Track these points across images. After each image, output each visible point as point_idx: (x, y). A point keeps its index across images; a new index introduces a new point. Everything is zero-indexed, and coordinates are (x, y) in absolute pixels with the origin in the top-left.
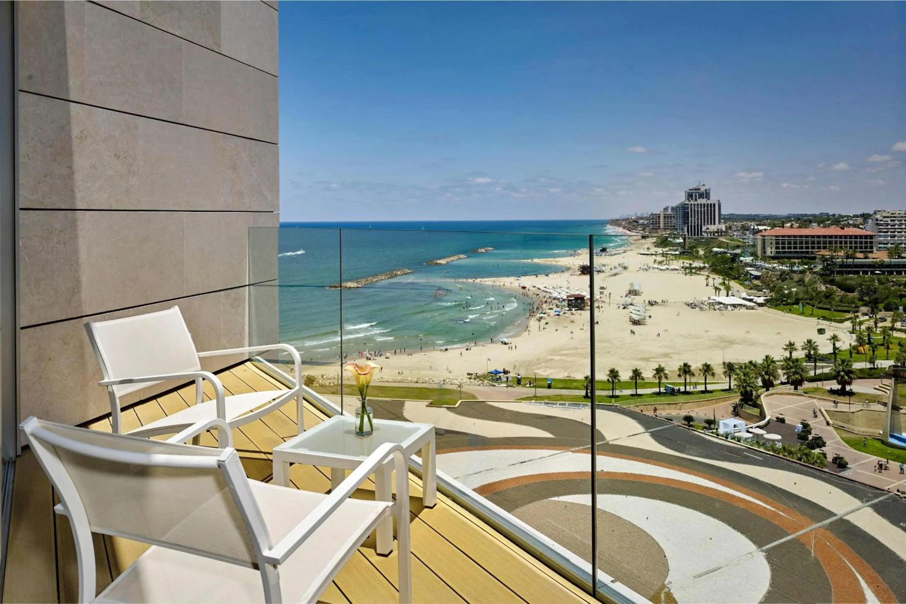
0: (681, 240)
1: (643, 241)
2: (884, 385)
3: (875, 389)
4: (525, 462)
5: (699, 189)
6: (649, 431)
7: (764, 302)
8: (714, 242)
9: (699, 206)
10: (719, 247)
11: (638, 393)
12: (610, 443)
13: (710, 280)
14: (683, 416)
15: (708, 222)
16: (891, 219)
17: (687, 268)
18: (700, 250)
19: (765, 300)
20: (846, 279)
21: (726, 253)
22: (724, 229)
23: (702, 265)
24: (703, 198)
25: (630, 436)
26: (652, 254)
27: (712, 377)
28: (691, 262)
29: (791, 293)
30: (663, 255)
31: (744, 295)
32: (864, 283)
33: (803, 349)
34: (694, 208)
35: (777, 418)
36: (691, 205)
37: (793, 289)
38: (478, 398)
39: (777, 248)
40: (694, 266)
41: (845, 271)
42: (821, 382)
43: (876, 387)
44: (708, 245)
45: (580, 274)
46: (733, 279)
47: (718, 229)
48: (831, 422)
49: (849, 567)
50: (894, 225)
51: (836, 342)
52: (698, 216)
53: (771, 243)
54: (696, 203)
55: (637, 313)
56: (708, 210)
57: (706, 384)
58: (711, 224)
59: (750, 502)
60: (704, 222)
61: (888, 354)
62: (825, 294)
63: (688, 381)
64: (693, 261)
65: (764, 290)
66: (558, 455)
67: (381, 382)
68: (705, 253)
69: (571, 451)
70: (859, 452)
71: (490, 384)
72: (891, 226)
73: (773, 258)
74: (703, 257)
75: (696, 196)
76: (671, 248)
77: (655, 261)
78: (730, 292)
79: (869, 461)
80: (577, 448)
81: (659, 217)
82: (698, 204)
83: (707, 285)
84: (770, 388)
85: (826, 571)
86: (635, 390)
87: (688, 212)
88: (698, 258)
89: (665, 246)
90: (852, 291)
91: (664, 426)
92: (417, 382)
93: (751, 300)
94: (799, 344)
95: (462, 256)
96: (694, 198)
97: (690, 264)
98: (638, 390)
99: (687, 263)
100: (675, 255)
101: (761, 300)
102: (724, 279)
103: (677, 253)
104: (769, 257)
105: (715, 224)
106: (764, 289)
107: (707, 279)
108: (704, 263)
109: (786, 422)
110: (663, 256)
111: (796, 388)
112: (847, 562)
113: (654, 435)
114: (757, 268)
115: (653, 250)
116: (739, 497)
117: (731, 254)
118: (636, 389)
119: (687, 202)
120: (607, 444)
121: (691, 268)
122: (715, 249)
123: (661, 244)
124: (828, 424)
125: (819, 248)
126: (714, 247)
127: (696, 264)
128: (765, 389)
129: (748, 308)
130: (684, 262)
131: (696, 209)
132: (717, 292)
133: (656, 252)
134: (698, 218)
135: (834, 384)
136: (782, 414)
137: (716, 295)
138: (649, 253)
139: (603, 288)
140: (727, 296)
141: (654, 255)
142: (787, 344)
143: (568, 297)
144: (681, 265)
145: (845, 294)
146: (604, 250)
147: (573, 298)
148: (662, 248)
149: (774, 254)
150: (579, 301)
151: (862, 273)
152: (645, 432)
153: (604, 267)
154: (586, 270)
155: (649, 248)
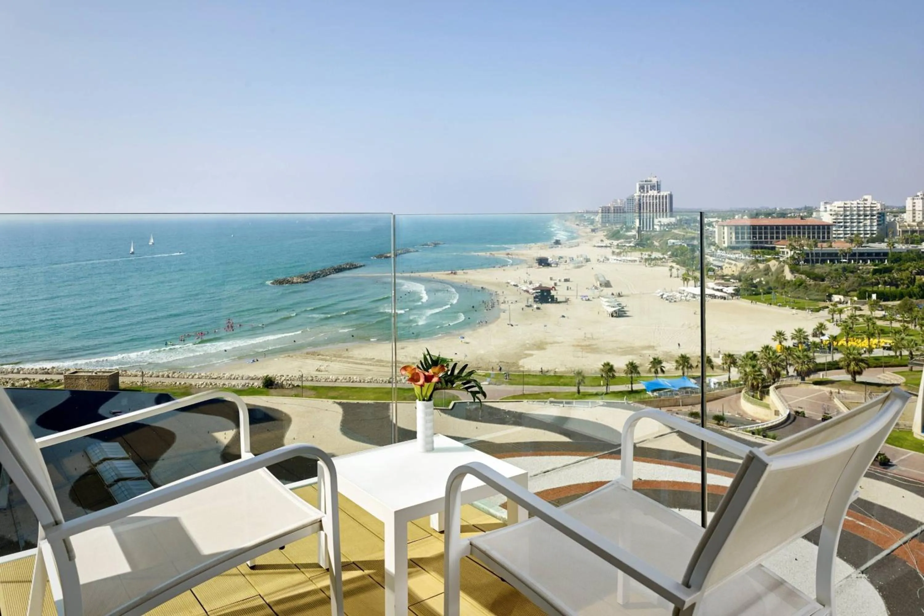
0: (634, 233)
1: (593, 234)
4: (548, 471)
5: (650, 181)
7: (733, 292)
8: (668, 234)
9: (651, 198)
10: (674, 239)
11: (634, 389)
13: (674, 271)
15: (660, 215)
17: (646, 259)
18: (654, 241)
19: (734, 290)
20: (814, 268)
21: (684, 244)
22: (676, 222)
23: (662, 256)
24: (655, 190)
25: (657, 437)
26: (606, 247)
28: (649, 253)
29: (761, 282)
30: (618, 246)
33: (793, 338)
34: (646, 200)
35: (797, 412)
36: (643, 196)
38: (461, 397)
39: (737, 238)
40: (653, 257)
41: (813, 260)
42: (825, 372)
44: (663, 237)
45: (539, 267)
47: (671, 223)
50: (848, 216)
52: (650, 208)
53: (731, 233)
54: (647, 195)
55: (610, 304)
56: (660, 202)
58: (663, 217)
60: (656, 215)
62: (795, 283)
64: (651, 253)
66: (583, 462)
68: (661, 245)
69: (597, 457)
70: (894, 447)
73: (734, 248)
74: (660, 248)
75: (647, 188)
76: (624, 240)
77: (612, 252)
79: (908, 457)
80: (601, 454)
81: (609, 211)
82: (650, 196)
83: (671, 276)
86: (630, 386)
87: (640, 205)
88: (655, 249)
89: (618, 239)
90: (823, 280)
93: (721, 291)
94: (787, 334)
96: (645, 189)
97: (650, 256)
98: (633, 385)
99: (646, 255)
100: (631, 247)
101: (731, 290)
102: (688, 270)
103: (632, 245)
104: (728, 247)
105: (666, 217)
107: (671, 270)
108: (663, 254)
109: (806, 416)
110: (618, 248)
111: (803, 381)
114: (720, 259)
115: (607, 242)
117: (689, 245)
118: (632, 384)
119: (639, 194)
121: (650, 259)
122: (671, 241)
123: (613, 236)
125: (778, 238)
126: (670, 239)
127: (655, 255)
130: (642, 254)
131: (648, 201)
132: (686, 282)
133: (610, 244)
134: (650, 211)
135: (843, 374)
136: (801, 408)
137: (684, 286)
138: (604, 245)
139: (566, 280)
140: (695, 287)
141: (609, 247)
142: (775, 334)
143: (534, 289)
144: (640, 256)
145: (817, 282)
146: (557, 242)
147: (539, 291)
148: (615, 240)
149: (734, 244)
150: (545, 294)
151: (830, 261)
152: (671, 433)
153: (561, 259)
154: (543, 262)
155: (602, 241)
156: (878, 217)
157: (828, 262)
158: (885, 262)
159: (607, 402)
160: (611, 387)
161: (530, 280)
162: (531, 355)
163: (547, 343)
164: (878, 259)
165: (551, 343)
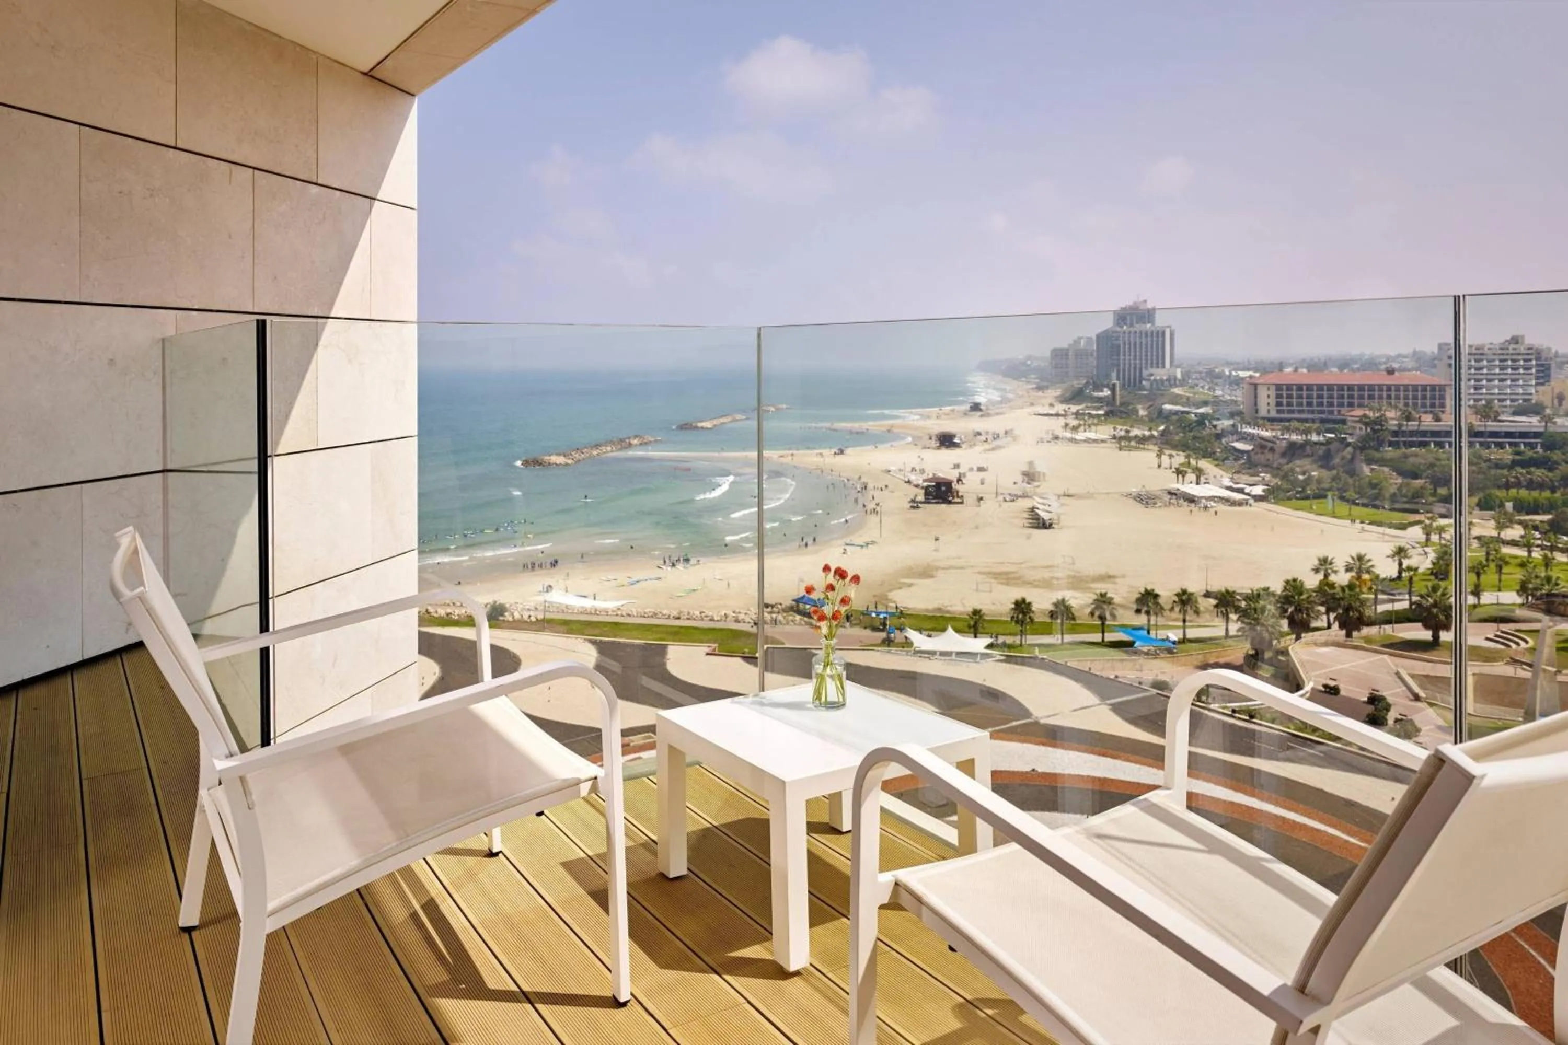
0: (1106, 392)
1: (1040, 394)
2: (1503, 632)
3: (1487, 639)
5: (1136, 309)
6: (1108, 702)
7: (1262, 493)
8: (1162, 395)
9: (1138, 335)
10: (1173, 404)
12: (1042, 721)
13: (1165, 458)
14: (1151, 681)
15: (1152, 363)
16: (1476, 357)
17: (1121, 438)
18: (1139, 407)
19: (1264, 491)
20: (1406, 456)
21: (1188, 413)
22: (1179, 376)
23: (1147, 433)
24: (1144, 322)
25: (1075, 710)
26: (1057, 415)
27: (1195, 616)
28: (1128, 427)
29: (1310, 478)
30: (1077, 414)
31: (1227, 482)
32: (1438, 463)
33: (1347, 570)
34: (1129, 337)
35: (1325, 686)
36: (1124, 333)
37: (1313, 474)
39: (1279, 404)
40: (1132, 434)
41: (1405, 442)
42: (1391, 626)
43: (1489, 636)
44: (1153, 400)
45: (938, 448)
46: (1204, 457)
47: (1169, 376)
48: (1422, 694)
49: (1533, 956)
50: (1481, 369)
51: (1403, 560)
52: (1135, 352)
53: (1268, 396)
54: (1131, 329)
55: (1047, 508)
56: (1152, 341)
57: (1184, 628)
58: (1158, 367)
59: (1318, 830)
60: (1146, 363)
61: (1500, 580)
62: (1370, 481)
63: (1152, 622)
64: (1132, 426)
65: (1262, 475)
67: (617, 615)
68: (1149, 413)
71: (805, 622)
72: (1476, 369)
73: (1272, 420)
74: (1147, 419)
75: (1132, 320)
76: (1089, 405)
77: (1067, 425)
78: (1202, 479)
81: (1067, 355)
82: (1136, 332)
83: (1159, 466)
84: (1303, 635)
85: (1490, 964)
86: (1061, 636)
87: (1119, 346)
88: (1140, 421)
89: (1079, 402)
90: (1417, 477)
91: (1133, 694)
92: (679, 618)
93: (1241, 491)
94: (1340, 563)
95: (738, 417)
96: (1128, 322)
97: (1128, 432)
99: (1120, 429)
100: (1098, 416)
101: (1258, 490)
102: (1188, 457)
103: (1101, 412)
104: (1263, 418)
105: (1164, 366)
106: (1261, 472)
107: (1158, 456)
108: (1150, 429)
109: (1343, 693)
110: (1077, 418)
111: (1349, 635)
112: (1526, 946)
113: (1117, 709)
114: (1243, 438)
115: (1060, 408)
116: (1294, 821)
117: (1196, 414)
118: (1063, 633)
119: (1118, 329)
120: (1036, 723)
121: (1129, 439)
122: (1167, 407)
123: (1071, 398)
124: (1417, 698)
125: (1351, 405)
126: (1165, 403)
127: (1135, 432)
128: (1294, 637)
129: (1234, 503)
130: (1115, 429)
131: (1132, 340)
132: (1180, 476)
133: (1065, 411)
134: (1135, 356)
135: (1417, 629)
136: (1334, 680)
137: (1178, 482)
138: (1052, 412)
139: (981, 469)
140: (1198, 483)
141: (1062, 415)
142: (1316, 562)
143: (925, 481)
144: (1112, 432)
145: (1406, 480)
146: (976, 407)
147: (934, 484)
148: (1074, 404)
149: (1273, 414)
150: (943, 488)
151: (1435, 445)
152: (1100, 705)
153: (979, 437)
154: (946, 441)
155: (1051, 405)
156: (1538, 371)
157: (1432, 446)
158: (1536, 448)
159: (1007, 656)
160: (1029, 637)
161: (922, 468)
162: (910, 585)
163: (937, 568)
164: (1524, 443)
165: (944, 569)
